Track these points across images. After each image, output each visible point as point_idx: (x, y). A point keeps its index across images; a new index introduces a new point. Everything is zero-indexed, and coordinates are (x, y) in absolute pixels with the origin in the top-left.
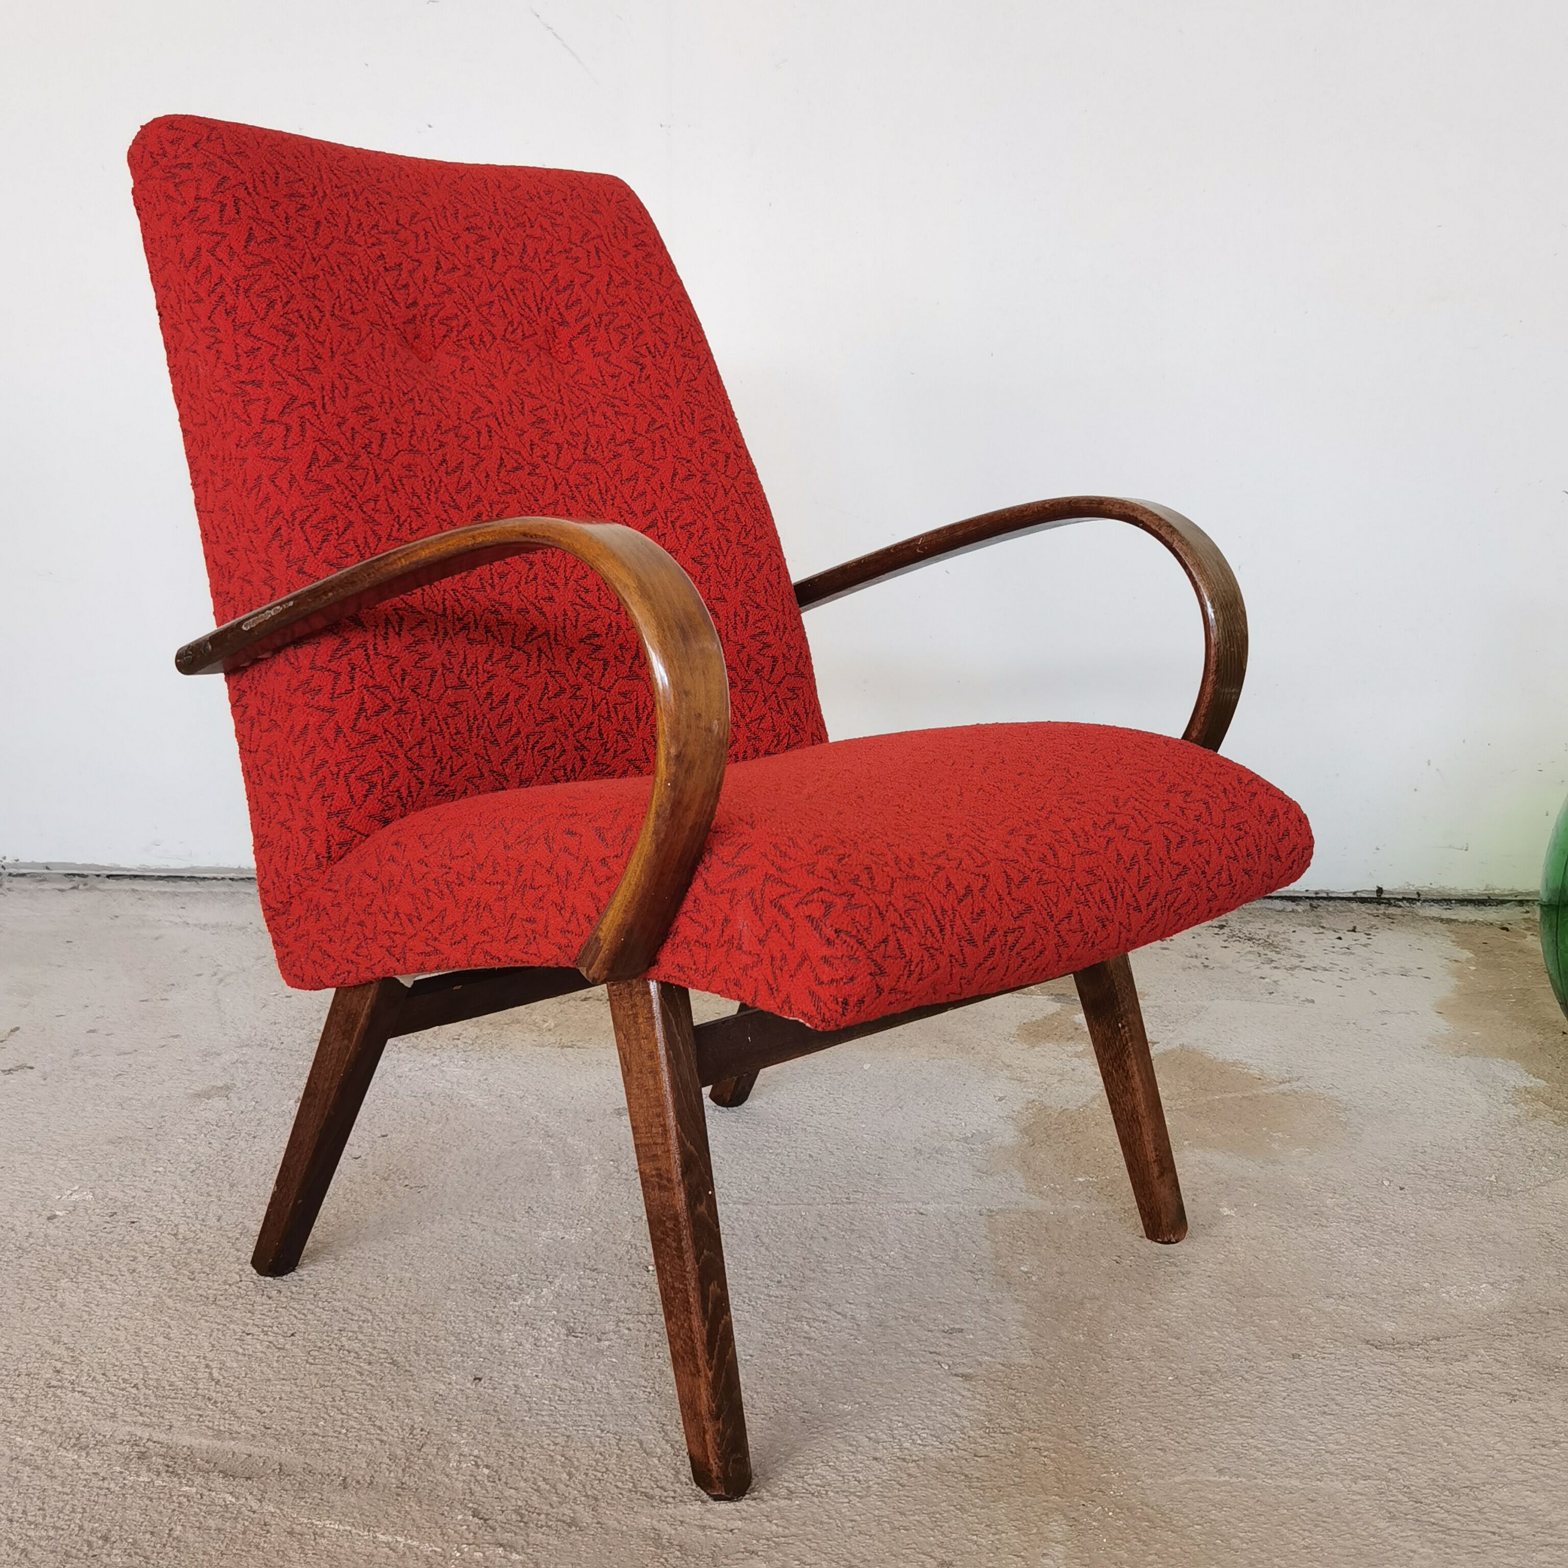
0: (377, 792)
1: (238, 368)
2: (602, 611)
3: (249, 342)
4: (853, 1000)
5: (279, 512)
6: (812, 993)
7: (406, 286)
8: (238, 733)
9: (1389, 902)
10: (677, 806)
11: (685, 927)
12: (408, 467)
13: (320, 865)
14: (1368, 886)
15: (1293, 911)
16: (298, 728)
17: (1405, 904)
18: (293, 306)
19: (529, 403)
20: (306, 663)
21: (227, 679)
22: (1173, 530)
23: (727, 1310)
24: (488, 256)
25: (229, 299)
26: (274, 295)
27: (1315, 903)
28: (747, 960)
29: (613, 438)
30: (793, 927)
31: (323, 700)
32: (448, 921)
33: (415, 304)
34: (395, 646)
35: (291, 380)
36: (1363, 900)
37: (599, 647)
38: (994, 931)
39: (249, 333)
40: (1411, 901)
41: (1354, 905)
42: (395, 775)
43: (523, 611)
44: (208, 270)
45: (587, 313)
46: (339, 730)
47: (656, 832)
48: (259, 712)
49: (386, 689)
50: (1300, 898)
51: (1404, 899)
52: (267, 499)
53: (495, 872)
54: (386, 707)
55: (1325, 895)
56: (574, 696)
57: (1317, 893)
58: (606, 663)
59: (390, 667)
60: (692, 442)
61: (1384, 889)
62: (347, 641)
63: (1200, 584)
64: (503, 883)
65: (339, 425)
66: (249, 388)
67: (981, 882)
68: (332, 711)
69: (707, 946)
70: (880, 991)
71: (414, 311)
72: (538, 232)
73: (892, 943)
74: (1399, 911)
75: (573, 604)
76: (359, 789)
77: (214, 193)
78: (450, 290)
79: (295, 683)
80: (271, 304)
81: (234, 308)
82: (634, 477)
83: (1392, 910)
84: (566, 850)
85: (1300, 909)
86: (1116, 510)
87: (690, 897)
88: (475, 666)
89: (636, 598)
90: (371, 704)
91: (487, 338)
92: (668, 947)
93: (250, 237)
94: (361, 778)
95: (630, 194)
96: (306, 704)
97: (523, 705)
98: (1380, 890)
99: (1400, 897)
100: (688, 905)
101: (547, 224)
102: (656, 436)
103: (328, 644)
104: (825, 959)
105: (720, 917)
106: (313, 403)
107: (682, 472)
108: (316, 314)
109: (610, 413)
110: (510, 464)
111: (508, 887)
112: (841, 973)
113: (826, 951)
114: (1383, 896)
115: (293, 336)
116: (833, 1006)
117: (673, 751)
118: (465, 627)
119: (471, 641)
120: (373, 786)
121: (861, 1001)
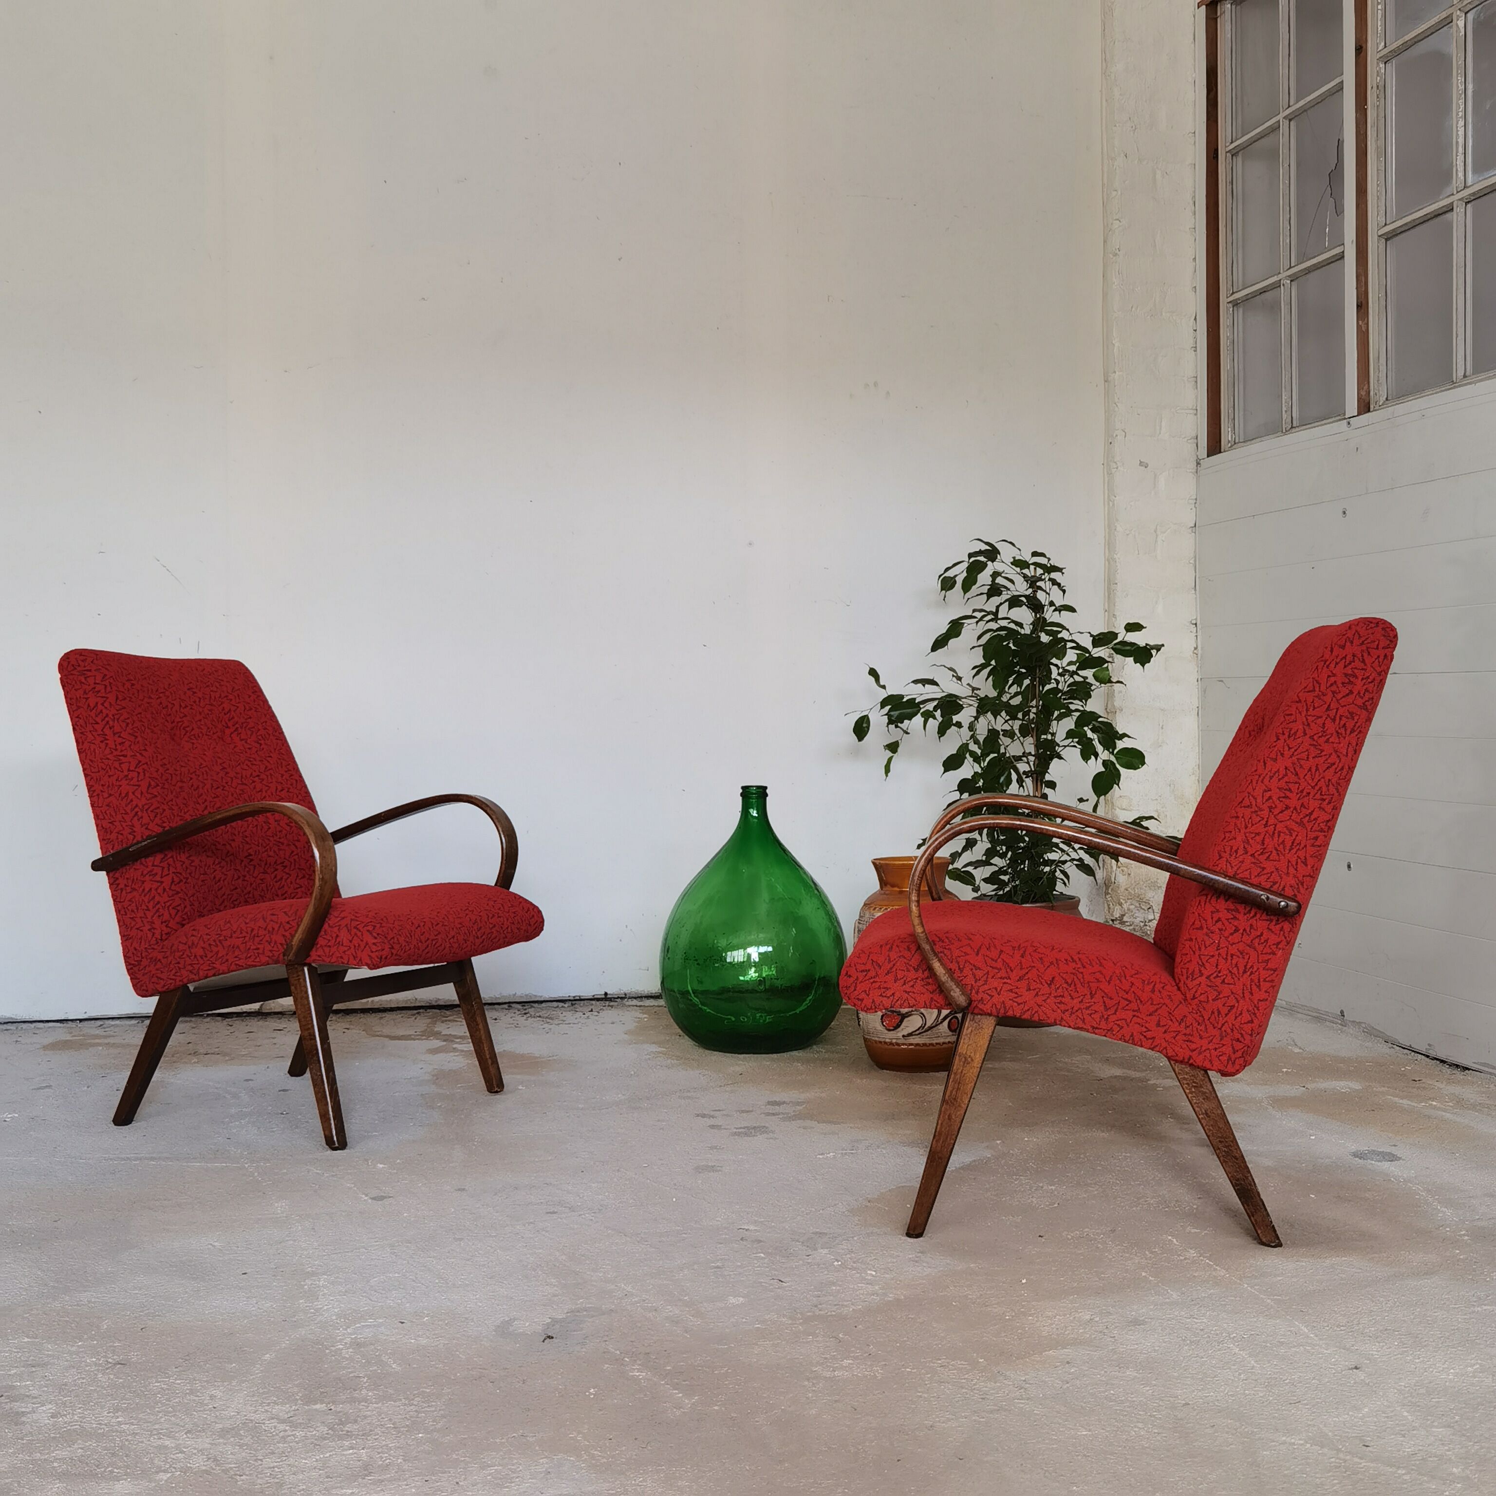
0: (180, 914)
1: (116, 750)
2: (253, 845)
3: (120, 740)
4: (383, 957)
5: (137, 806)
6: (369, 956)
7: (170, 715)
8: (113, 895)
9: (610, 1000)
10: (322, 895)
11: (321, 941)
12: (181, 787)
13: (158, 943)
14: (599, 992)
15: (563, 1007)
16: (147, 890)
17: (619, 1000)
18: (135, 725)
19: (219, 761)
20: (150, 864)
21: (108, 874)
22: (487, 806)
24: (197, 700)
25: (111, 723)
26: (128, 721)
27: (574, 1002)
28: (346, 949)
29: (251, 774)
30: (362, 935)
31: (158, 878)
32: (220, 955)
33: (174, 722)
34: (183, 857)
35: (138, 754)
36: (598, 1000)
37: (252, 860)
38: (428, 939)
39: (120, 737)
40: (622, 998)
41: (593, 1002)
42: (185, 907)
43: (224, 845)
44: (101, 711)
45: (237, 723)
46: (164, 890)
47: (314, 904)
48: (126, 886)
49: (181, 874)
50: (566, 1001)
51: (618, 998)
52: (132, 801)
53: (241, 933)
54: (181, 881)
55: (578, 998)
56: (244, 880)
57: (574, 997)
58: (255, 866)
59: (182, 865)
60: (282, 776)
61: (608, 993)
62: (166, 855)
63: (499, 826)
64: (245, 937)
65: (157, 771)
66: (121, 758)
67: (423, 924)
68: (162, 882)
69: (330, 946)
70: (392, 954)
71: (174, 725)
72: (215, 689)
73: (396, 939)
74: (616, 1004)
75: (242, 842)
76: (173, 912)
77: (102, 681)
78: (185, 716)
79: (145, 872)
80: (128, 724)
81: (113, 726)
82: (261, 791)
83: (612, 1004)
84: (272, 921)
85: (566, 1006)
87: (323, 930)
88: (209, 866)
89: (307, 826)
90: (176, 880)
91: (200, 735)
92: (314, 949)
93: (117, 698)
94: (173, 908)
95: (243, 665)
96: (151, 880)
97: (226, 882)
98: (606, 994)
99: (616, 996)
100: (322, 933)
101: (218, 685)
102: (268, 773)
103: (159, 856)
104: (374, 944)
105: (334, 935)
106: (147, 763)
107: (280, 788)
108: (143, 728)
109: (249, 764)
110: (215, 786)
111: (247, 939)
112: (380, 948)
113: (375, 941)
114: (608, 996)
115: (136, 737)
116: (376, 959)
117: (321, 877)
118: (205, 851)
119: (208, 856)
120: (178, 911)
121: (386, 958)
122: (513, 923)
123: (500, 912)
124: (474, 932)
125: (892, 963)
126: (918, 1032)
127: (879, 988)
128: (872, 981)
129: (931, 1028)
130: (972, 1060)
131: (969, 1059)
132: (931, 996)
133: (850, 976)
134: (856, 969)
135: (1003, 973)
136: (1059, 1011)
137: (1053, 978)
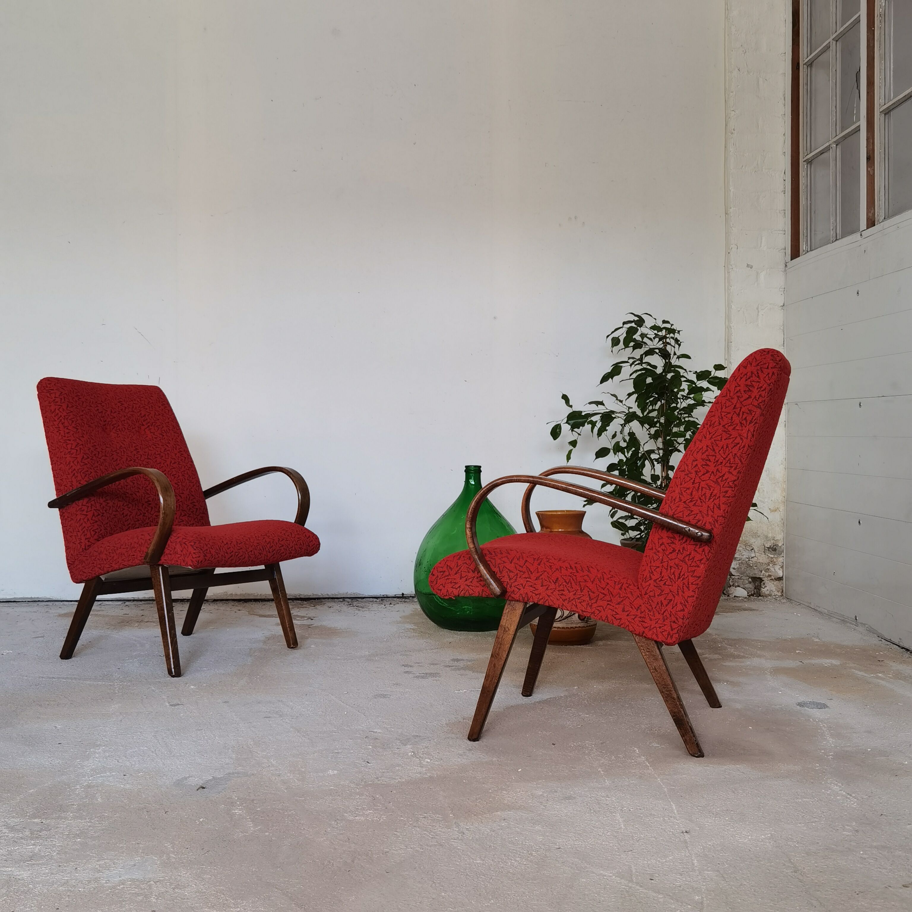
0: (97, 534)
1: (65, 437)
2: (151, 496)
3: (68, 431)
4: (200, 561)
5: (74, 469)
6: (192, 560)
7: (104, 417)
8: (62, 523)
9: (406, 598)
10: (164, 523)
11: (167, 551)
12: (104, 460)
13: (83, 551)
14: (399, 593)
15: (376, 601)
16: (78, 520)
17: (411, 598)
18: (78, 422)
19: (134, 445)
20: (80, 504)
21: (59, 510)
22: (291, 473)
23: (176, 637)
24: (124, 409)
25: (63, 421)
26: (73, 420)
27: (383, 599)
28: (179, 556)
29: (155, 453)
30: (188, 547)
31: (85, 513)
32: (114, 559)
33: (106, 421)
34: (102, 500)
35: (77, 439)
36: (398, 597)
37: (150, 504)
38: (232, 552)
39: (67, 429)
40: (413, 597)
41: (395, 599)
42: (101, 530)
43: (131, 494)
44: (58, 414)
45: (149, 423)
46: (88, 520)
47: (160, 529)
48: (68, 517)
49: (99, 510)
50: (379, 597)
51: (411, 597)
52: (72, 467)
53: (126, 546)
54: (99, 515)
55: (386, 596)
56: (144, 516)
57: (383, 595)
58: (152, 508)
59: (100, 505)
60: (176, 454)
61: (404, 593)
62: (90, 499)
63: (297, 486)
64: (127, 548)
65: (89, 450)
66: (68, 441)
67: (230, 542)
68: (87, 515)
69: (171, 554)
70: (206, 560)
71: (106, 423)
72: (137, 402)
73: (208, 551)
74: (409, 600)
75: (144, 493)
76: (93, 533)
77: (59, 396)
78: (115, 418)
79: (78, 509)
80: (73, 422)
81: (64, 422)
82: (160, 463)
83: (406, 600)
84: (141, 538)
85: (378, 600)
86: (279, 469)
87: (168, 544)
88: (120, 506)
90: (96, 514)
91: (123, 429)
92: (163, 556)
93: (68, 406)
94: (93, 531)
95: (161, 391)
96: (81, 514)
97: (131, 517)
98: (403, 594)
99: (409, 596)
100: (167, 546)
101: (139, 400)
102: (166, 453)
103: (86, 500)
104: (194, 553)
105: (173, 548)
106: (82, 445)
107: (173, 462)
108: (83, 424)
109: (154, 447)
110: (129, 459)
111: (128, 549)
112: (197, 556)
113: (195, 551)
114: (404, 596)
115: (78, 429)
116: (195, 562)
117: (163, 512)
118: (118, 497)
119: (119, 501)
120: (96, 532)
121: (201, 562)
122: (297, 545)
123: (289, 538)
124: (267, 549)
125: (459, 567)
126: (558, 620)
127: (451, 582)
128: (446, 578)
129: (567, 617)
130: (509, 630)
131: (507, 629)
132: (483, 588)
133: (434, 575)
134: (437, 571)
135: (526, 575)
136: (561, 600)
137: (557, 579)
